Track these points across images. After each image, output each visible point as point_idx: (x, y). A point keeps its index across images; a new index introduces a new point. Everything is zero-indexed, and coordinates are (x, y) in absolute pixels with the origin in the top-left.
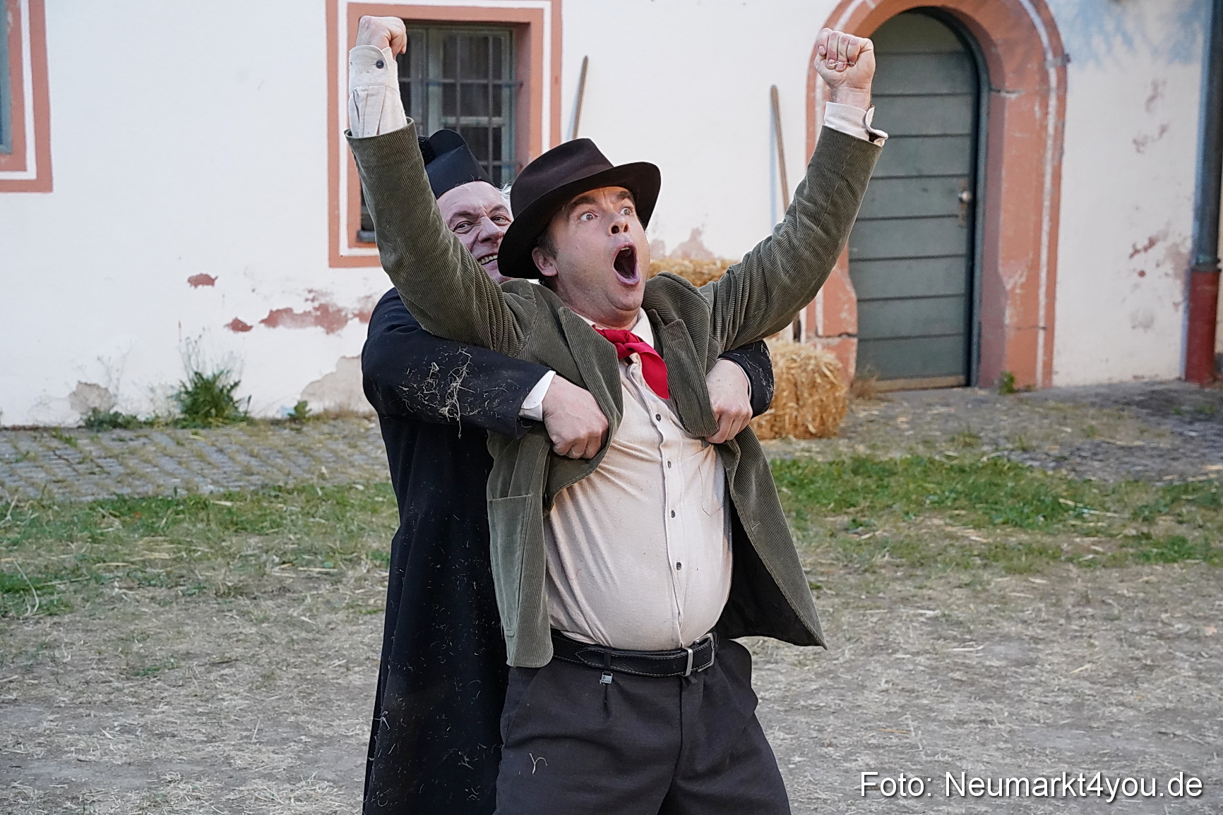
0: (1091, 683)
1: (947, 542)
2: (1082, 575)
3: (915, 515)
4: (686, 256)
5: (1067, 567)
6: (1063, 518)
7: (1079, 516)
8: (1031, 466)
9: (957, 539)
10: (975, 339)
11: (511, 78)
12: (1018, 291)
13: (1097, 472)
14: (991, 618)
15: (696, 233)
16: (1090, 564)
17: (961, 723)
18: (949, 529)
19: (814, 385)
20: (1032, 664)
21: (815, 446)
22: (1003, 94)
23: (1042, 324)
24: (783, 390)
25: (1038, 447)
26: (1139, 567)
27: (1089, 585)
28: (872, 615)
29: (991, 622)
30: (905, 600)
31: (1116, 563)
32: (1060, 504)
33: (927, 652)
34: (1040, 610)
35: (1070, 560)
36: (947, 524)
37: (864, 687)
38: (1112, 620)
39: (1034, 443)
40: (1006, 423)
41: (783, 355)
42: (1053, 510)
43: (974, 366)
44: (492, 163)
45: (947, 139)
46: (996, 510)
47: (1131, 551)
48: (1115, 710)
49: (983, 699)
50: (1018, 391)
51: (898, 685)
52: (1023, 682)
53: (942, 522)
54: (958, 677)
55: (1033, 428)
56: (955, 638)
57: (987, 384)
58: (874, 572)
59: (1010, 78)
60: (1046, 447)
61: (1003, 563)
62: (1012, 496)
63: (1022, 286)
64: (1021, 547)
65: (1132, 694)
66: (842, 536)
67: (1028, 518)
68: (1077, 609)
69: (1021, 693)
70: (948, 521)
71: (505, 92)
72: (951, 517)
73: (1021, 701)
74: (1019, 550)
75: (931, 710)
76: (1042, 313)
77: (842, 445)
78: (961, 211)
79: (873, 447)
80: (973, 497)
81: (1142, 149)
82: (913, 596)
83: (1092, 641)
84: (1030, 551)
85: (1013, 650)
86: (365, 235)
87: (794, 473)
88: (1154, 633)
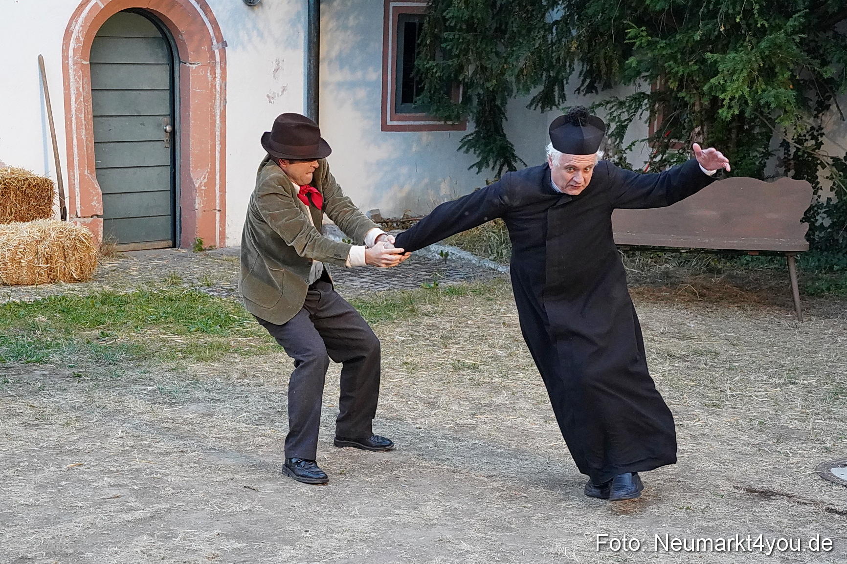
0: (247, 424)
1: (161, 344)
2: (242, 360)
3: (141, 328)
5: (233, 356)
6: (232, 326)
7: (241, 325)
8: (213, 295)
9: (167, 342)
10: (178, 218)
12: (203, 188)
14: (188, 389)
16: (247, 354)
17: (168, 453)
18: (163, 335)
19: (75, 248)
20: (211, 415)
21: (77, 287)
22: (188, 65)
23: (218, 208)
24: (55, 252)
25: (217, 283)
26: (275, 353)
27: (246, 366)
28: (113, 392)
29: (187, 392)
30: (135, 381)
31: (262, 351)
32: (230, 318)
33: (148, 412)
34: (217, 382)
35: (235, 352)
36: (161, 333)
37: (108, 436)
38: (259, 386)
39: (215, 281)
40: (198, 270)
41: (54, 229)
42: (225, 321)
43: (178, 235)
45: (156, 92)
46: (191, 323)
47: (271, 344)
48: (260, 439)
49: (181, 438)
50: (205, 250)
51: (129, 433)
52: (206, 427)
53: (158, 332)
54: (167, 426)
55: (214, 273)
56: (165, 403)
57: (186, 246)
58: (115, 364)
59: (191, 55)
60: (222, 283)
61: (196, 355)
62: (201, 314)
63: (205, 185)
64: (206, 345)
65: (270, 429)
66: (94, 343)
67: (211, 327)
68: (239, 381)
69: (205, 433)
70: (162, 331)
72: (164, 328)
73: (205, 438)
74: (205, 347)
75: (150, 447)
76: (218, 201)
77: (95, 286)
78: (166, 138)
79: (115, 286)
80: (178, 316)
81: (272, 101)
82: (140, 378)
83: (248, 399)
84: (211, 347)
87: (64, 304)
88: (283, 392)
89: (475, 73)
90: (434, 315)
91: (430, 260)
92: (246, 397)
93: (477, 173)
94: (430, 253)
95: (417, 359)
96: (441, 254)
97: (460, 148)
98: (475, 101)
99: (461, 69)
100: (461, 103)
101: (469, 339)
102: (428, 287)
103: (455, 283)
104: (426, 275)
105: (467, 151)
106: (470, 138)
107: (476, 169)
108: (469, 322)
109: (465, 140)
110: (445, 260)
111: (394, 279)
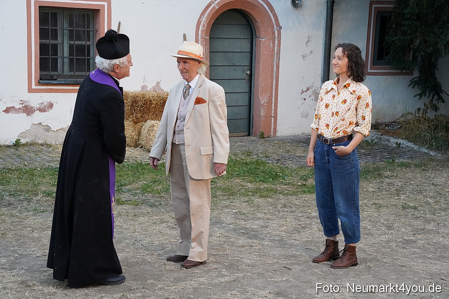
0: (285, 233)
1: (241, 187)
2: (284, 198)
3: (230, 179)
4: (155, 91)
5: (279, 195)
6: (278, 179)
7: (284, 179)
8: (269, 162)
9: (244, 186)
10: (251, 120)
11: (93, 29)
12: (265, 104)
13: (290, 164)
14: (254, 212)
15: (158, 83)
16: (287, 195)
17: (243, 246)
18: (242, 183)
20: (267, 227)
22: (260, 39)
23: (273, 116)
25: (271, 156)
26: (302, 195)
27: (286, 201)
28: (215, 212)
29: (254, 214)
30: (226, 207)
31: (295, 194)
32: (278, 175)
33: (233, 224)
34: (270, 209)
35: (280, 193)
36: (241, 182)
37: (212, 235)
38: (293, 212)
39: (270, 155)
40: (261, 148)
42: (275, 176)
43: (251, 129)
44: (86, 57)
45: (243, 53)
46: (257, 177)
47: (300, 190)
48: (293, 241)
49: (250, 239)
50: (265, 138)
51: (223, 234)
52: (264, 233)
53: (239, 181)
54: (243, 232)
55: (270, 150)
56: (242, 219)
57: (256, 135)
58: (216, 197)
59: (262, 34)
60: (274, 156)
61: (259, 194)
62: (262, 172)
63: (267, 103)
64: (265, 189)
65: (298, 236)
67: (267, 179)
68: (282, 209)
69: (263, 236)
70: (241, 180)
71: (91, 33)
72: (242, 179)
73: (263, 239)
74: (264, 190)
75: (234, 242)
76: (273, 112)
78: (247, 78)
80: (250, 172)
81: (305, 58)
82: (229, 205)
83: (286, 219)
84: (267, 190)
85: (261, 223)
86: (41, 81)
88: (306, 216)
89: (420, 43)
90: (391, 178)
91: (390, 147)
92: (286, 218)
93: (419, 99)
94: (390, 143)
95: (381, 202)
96: (397, 144)
97: (410, 85)
98: (420, 59)
99: (412, 41)
100: (411, 60)
101: (412, 192)
102: (388, 162)
103: (404, 160)
104: (387, 155)
105: (414, 87)
106: (416, 80)
107: (418, 97)
108: (412, 182)
109: (413, 81)
110: (399, 147)
111: (369, 157)
